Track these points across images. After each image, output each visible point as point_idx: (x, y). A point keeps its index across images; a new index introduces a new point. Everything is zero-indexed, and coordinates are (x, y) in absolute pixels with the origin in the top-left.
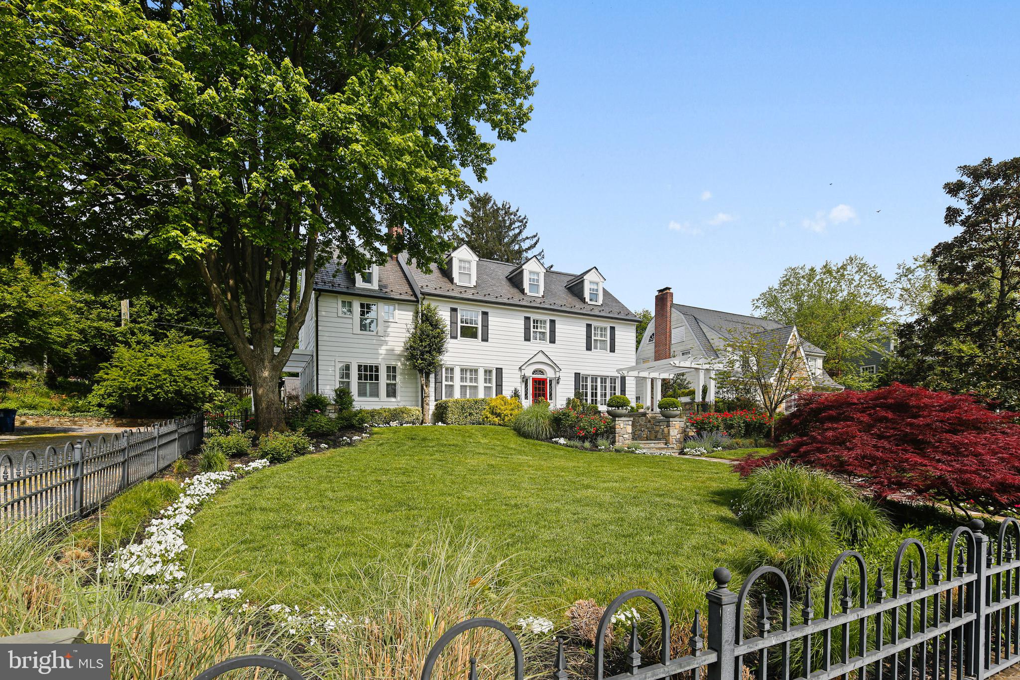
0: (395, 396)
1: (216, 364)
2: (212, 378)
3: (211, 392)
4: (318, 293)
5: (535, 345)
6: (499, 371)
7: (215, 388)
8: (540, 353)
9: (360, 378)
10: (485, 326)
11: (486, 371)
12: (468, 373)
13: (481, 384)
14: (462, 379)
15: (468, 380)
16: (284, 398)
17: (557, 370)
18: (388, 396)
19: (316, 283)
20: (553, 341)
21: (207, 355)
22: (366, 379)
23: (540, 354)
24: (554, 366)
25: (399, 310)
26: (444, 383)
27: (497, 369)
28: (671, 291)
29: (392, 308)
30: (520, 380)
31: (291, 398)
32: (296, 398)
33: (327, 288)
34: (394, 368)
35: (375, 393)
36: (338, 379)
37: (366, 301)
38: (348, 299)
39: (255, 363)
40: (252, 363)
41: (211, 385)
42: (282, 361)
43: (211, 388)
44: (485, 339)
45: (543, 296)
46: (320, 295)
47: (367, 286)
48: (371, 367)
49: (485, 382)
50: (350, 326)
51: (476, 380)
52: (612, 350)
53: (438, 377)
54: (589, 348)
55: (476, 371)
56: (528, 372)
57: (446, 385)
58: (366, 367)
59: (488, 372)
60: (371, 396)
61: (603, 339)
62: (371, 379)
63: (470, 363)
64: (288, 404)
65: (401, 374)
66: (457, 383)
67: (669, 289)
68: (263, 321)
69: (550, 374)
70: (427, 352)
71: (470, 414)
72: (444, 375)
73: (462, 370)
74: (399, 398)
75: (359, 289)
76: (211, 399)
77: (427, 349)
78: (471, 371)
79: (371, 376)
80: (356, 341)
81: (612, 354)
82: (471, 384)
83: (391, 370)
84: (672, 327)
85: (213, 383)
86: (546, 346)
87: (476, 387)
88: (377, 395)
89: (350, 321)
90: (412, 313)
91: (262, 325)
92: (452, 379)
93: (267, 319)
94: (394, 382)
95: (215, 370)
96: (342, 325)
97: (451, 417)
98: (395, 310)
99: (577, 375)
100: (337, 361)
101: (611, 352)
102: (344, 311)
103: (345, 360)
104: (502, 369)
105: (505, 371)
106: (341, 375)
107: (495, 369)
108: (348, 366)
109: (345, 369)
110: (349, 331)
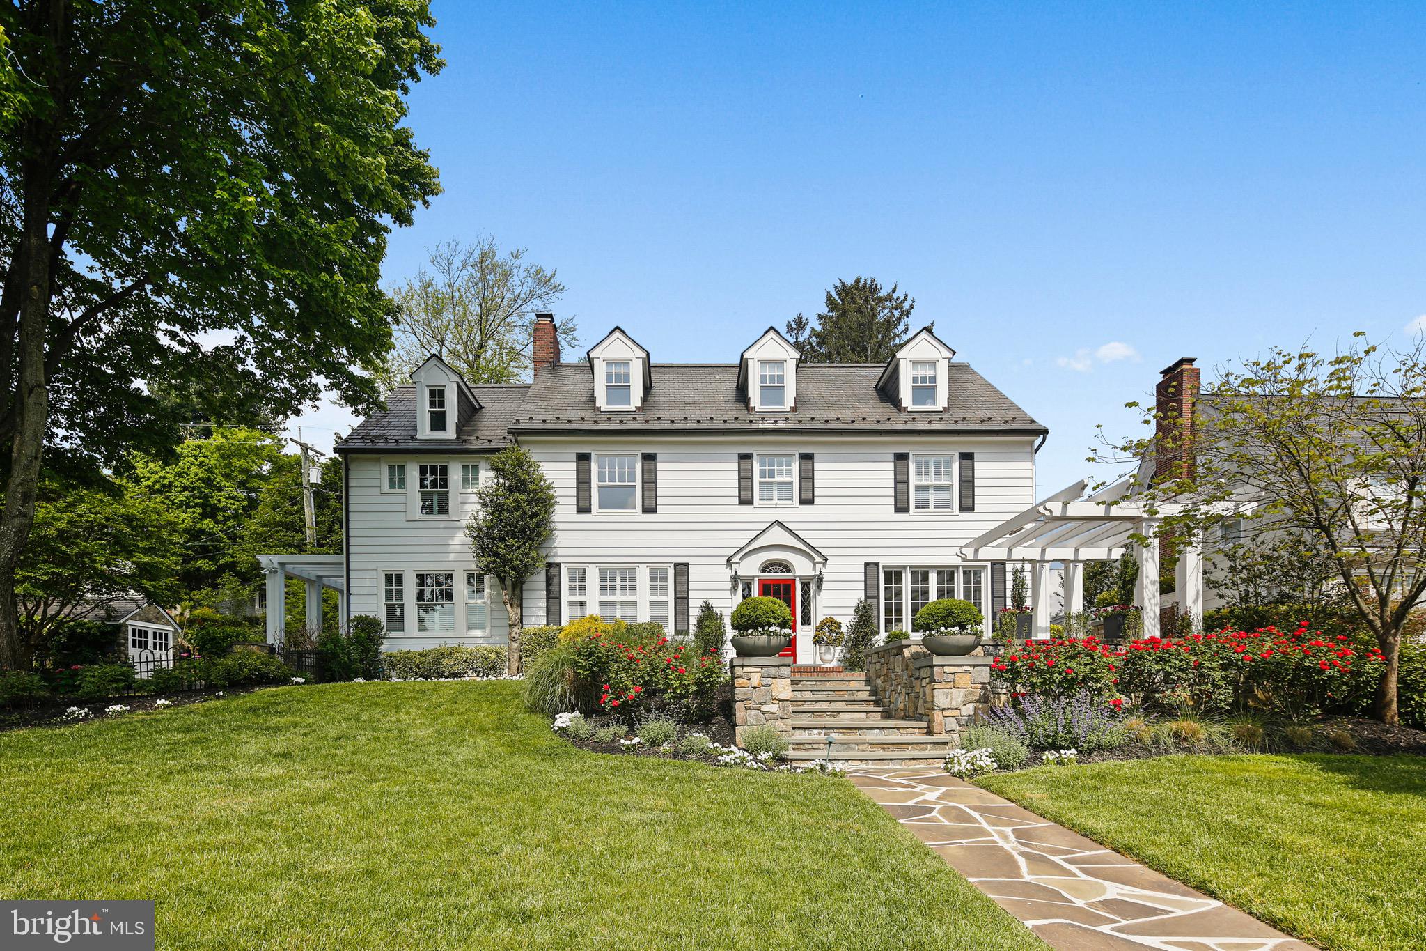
0: (483, 627)
5: (764, 512)
6: (682, 569)
9: (421, 597)
10: (650, 481)
11: (652, 572)
12: (616, 578)
13: (643, 597)
14: (604, 589)
15: (618, 591)
17: (818, 559)
20: (807, 500)
22: (430, 598)
23: (776, 528)
24: (810, 551)
26: (566, 597)
27: (676, 565)
28: (1195, 365)
29: (473, 468)
30: (729, 585)
33: (360, 445)
34: (481, 576)
35: (449, 623)
36: (384, 603)
37: (430, 461)
38: (397, 460)
44: (651, 509)
45: (794, 409)
47: (439, 435)
48: (440, 577)
49: (652, 593)
50: (401, 508)
51: (633, 590)
52: (966, 506)
53: (553, 588)
54: (901, 508)
55: (632, 572)
56: (751, 568)
57: (570, 603)
58: (430, 577)
59: (656, 572)
60: (443, 628)
61: (943, 483)
62: (441, 598)
63: (618, 555)
65: (491, 587)
66: (594, 599)
67: (1191, 361)
69: (802, 568)
72: (565, 584)
73: (602, 573)
74: (488, 630)
75: (419, 441)
78: (621, 572)
79: (440, 592)
80: (414, 533)
81: (963, 515)
82: (622, 598)
83: (474, 580)
87: (633, 604)
88: (453, 628)
89: (401, 499)
92: (582, 590)
94: (480, 601)
96: (389, 508)
99: (871, 568)
100: (380, 570)
101: (963, 509)
102: (392, 484)
103: (394, 567)
104: (687, 565)
105: (691, 569)
106: (389, 595)
107: (672, 566)
108: (400, 578)
109: (394, 581)
110: (402, 516)
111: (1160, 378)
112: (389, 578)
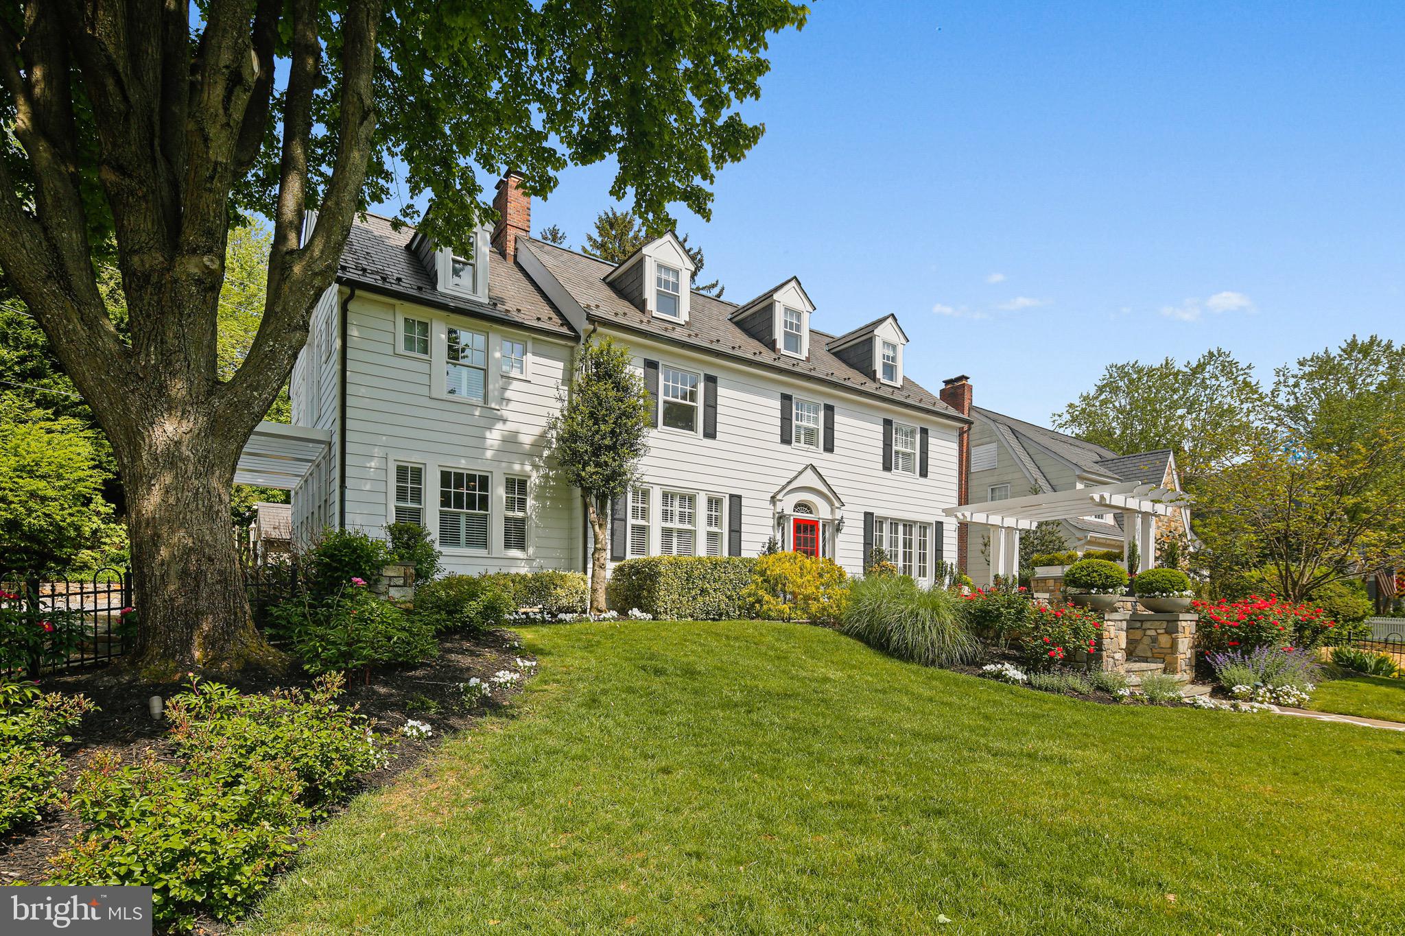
0: (521, 546)
1: (105, 470)
2: (99, 499)
3: (94, 526)
4: (347, 291)
5: (800, 455)
6: (736, 500)
7: (106, 520)
8: (809, 471)
9: (445, 502)
10: (711, 406)
11: (710, 501)
12: (677, 503)
13: (702, 528)
14: (666, 515)
15: (677, 518)
16: (255, 543)
17: (837, 504)
18: (508, 546)
19: (344, 268)
20: (829, 448)
21: (86, 449)
22: (459, 505)
24: (832, 497)
25: (534, 354)
26: (631, 521)
27: (731, 496)
28: (969, 382)
29: (518, 348)
30: (771, 522)
31: (270, 543)
32: (284, 545)
33: (368, 280)
34: (522, 484)
35: (479, 538)
36: (393, 504)
37: (463, 326)
38: (420, 313)
39: (135, 401)
40: (123, 399)
41: (98, 514)
42: (248, 405)
43: (95, 518)
44: (710, 433)
45: (808, 359)
46: (351, 297)
47: (463, 292)
48: (471, 478)
49: (710, 524)
50: (424, 379)
51: (691, 518)
52: (924, 473)
53: (619, 507)
54: (887, 467)
55: (692, 499)
56: (787, 505)
57: (633, 527)
58: (459, 476)
59: (714, 503)
60: (470, 543)
61: (910, 451)
62: (471, 505)
63: (682, 481)
64: (265, 557)
65: (536, 498)
66: (656, 524)
67: (967, 378)
68: (173, 244)
69: (823, 512)
70: (609, 448)
71: (703, 591)
72: (630, 504)
73: (665, 496)
74: (531, 551)
75: (444, 295)
76: (95, 541)
77: (607, 442)
78: (683, 498)
79: (471, 498)
80: (439, 415)
81: (922, 480)
82: (681, 526)
83: (517, 486)
84: (972, 443)
85: (102, 509)
86: (817, 456)
87: (692, 533)
88: (484, 544)
89: (424, 367)
90: (561, 365)
91: (172, 259)
92: (645, 513)
93: (191, 236)
94: (520, 514)
95: (105, 482)
96: (405, 376)
97: (665, 597)
98: (525, 352)
99: (868, 516)
100: (391, 459)
101: (921, 475)
102: (409, 343)
103: (412, 459)
104: (740, 497)
105: (744, 502)
106: (401, 494)
107: (727, 496)
108: (417, 474)
109: (409, 479)
110: (425, 391)
111: (943, 386)
112: (402, 472)
